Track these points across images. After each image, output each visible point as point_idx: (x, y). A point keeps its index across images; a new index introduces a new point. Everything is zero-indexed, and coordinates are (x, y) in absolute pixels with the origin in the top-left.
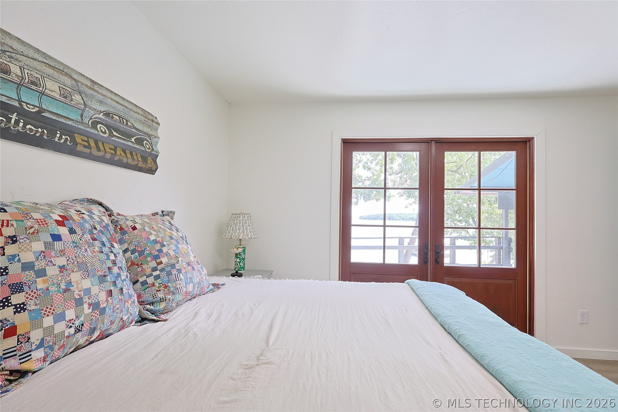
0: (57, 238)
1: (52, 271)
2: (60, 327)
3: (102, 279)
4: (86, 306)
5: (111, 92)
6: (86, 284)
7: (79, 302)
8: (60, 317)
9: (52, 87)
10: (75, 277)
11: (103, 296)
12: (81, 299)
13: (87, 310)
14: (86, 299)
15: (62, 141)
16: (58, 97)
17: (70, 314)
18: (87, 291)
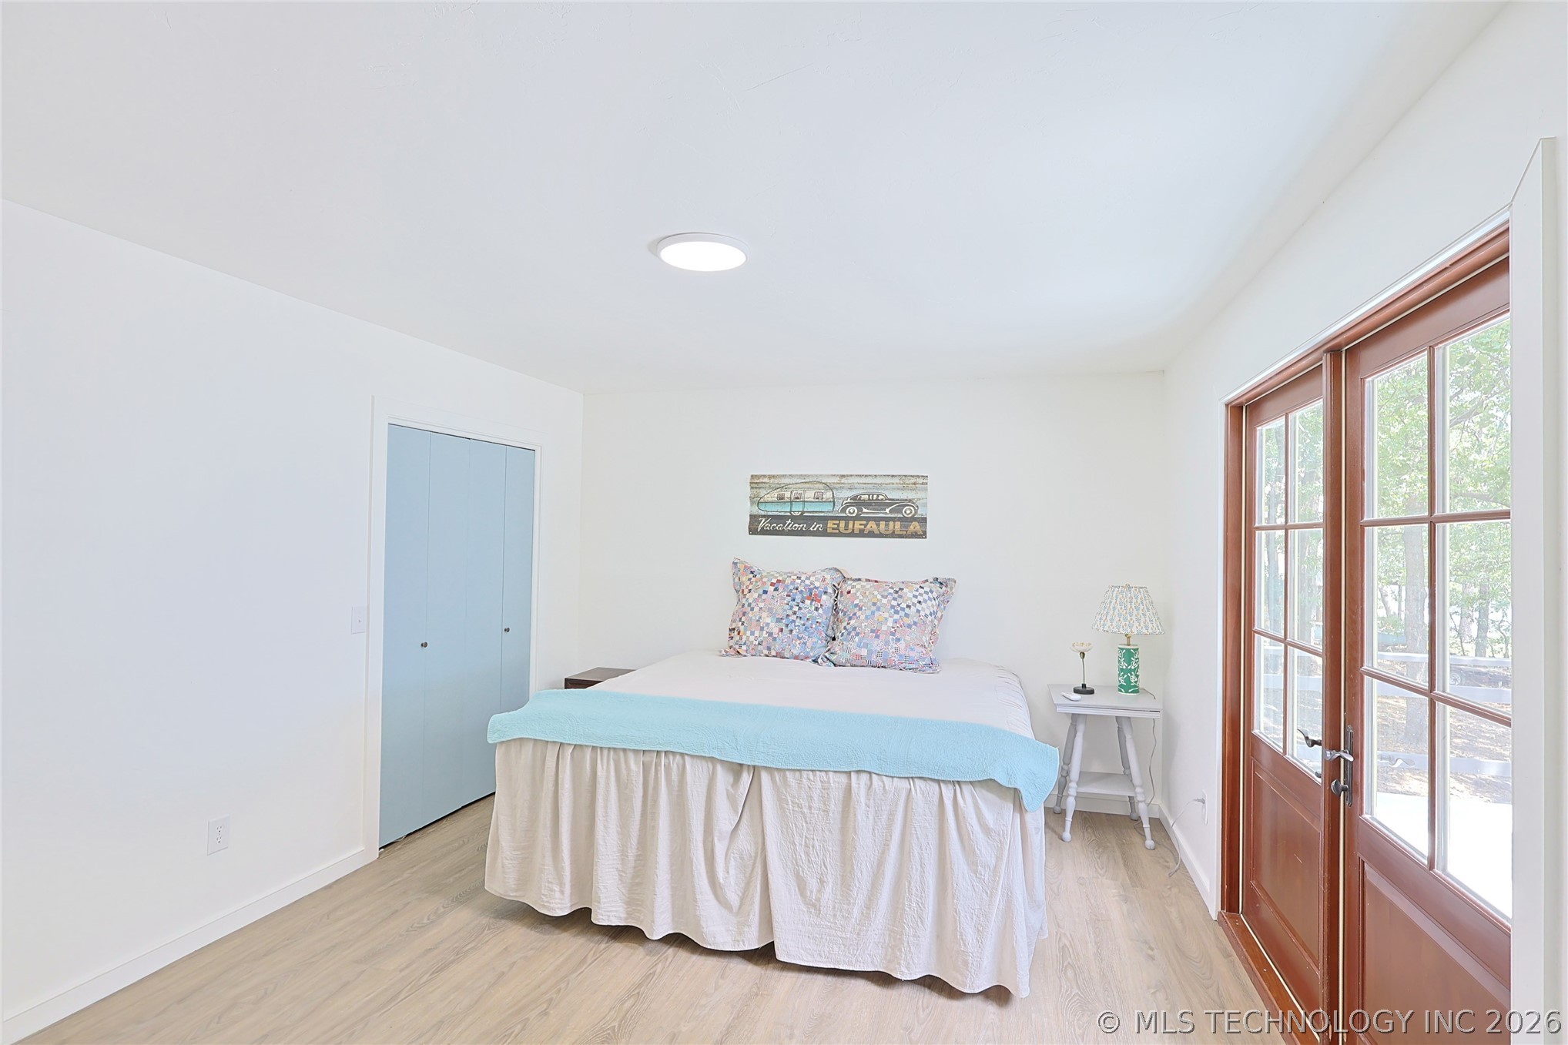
0: (765, 592)
1: (756, 609)
2: (752, 638)
3: (779, 620)
4: (765, 632)
5: (860, 476)
6: (768, 620)
7: (762, 629)
8: (752, 633)
9: (809, 495)
10: (764, 615)
11: (776, 630)
12: (763, 628)
13: (765, 634)
14: (765, 628)
15: (815, 529)
16: (813, 500)
17: (757, 633)
18: (768, 624)
